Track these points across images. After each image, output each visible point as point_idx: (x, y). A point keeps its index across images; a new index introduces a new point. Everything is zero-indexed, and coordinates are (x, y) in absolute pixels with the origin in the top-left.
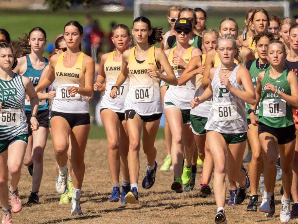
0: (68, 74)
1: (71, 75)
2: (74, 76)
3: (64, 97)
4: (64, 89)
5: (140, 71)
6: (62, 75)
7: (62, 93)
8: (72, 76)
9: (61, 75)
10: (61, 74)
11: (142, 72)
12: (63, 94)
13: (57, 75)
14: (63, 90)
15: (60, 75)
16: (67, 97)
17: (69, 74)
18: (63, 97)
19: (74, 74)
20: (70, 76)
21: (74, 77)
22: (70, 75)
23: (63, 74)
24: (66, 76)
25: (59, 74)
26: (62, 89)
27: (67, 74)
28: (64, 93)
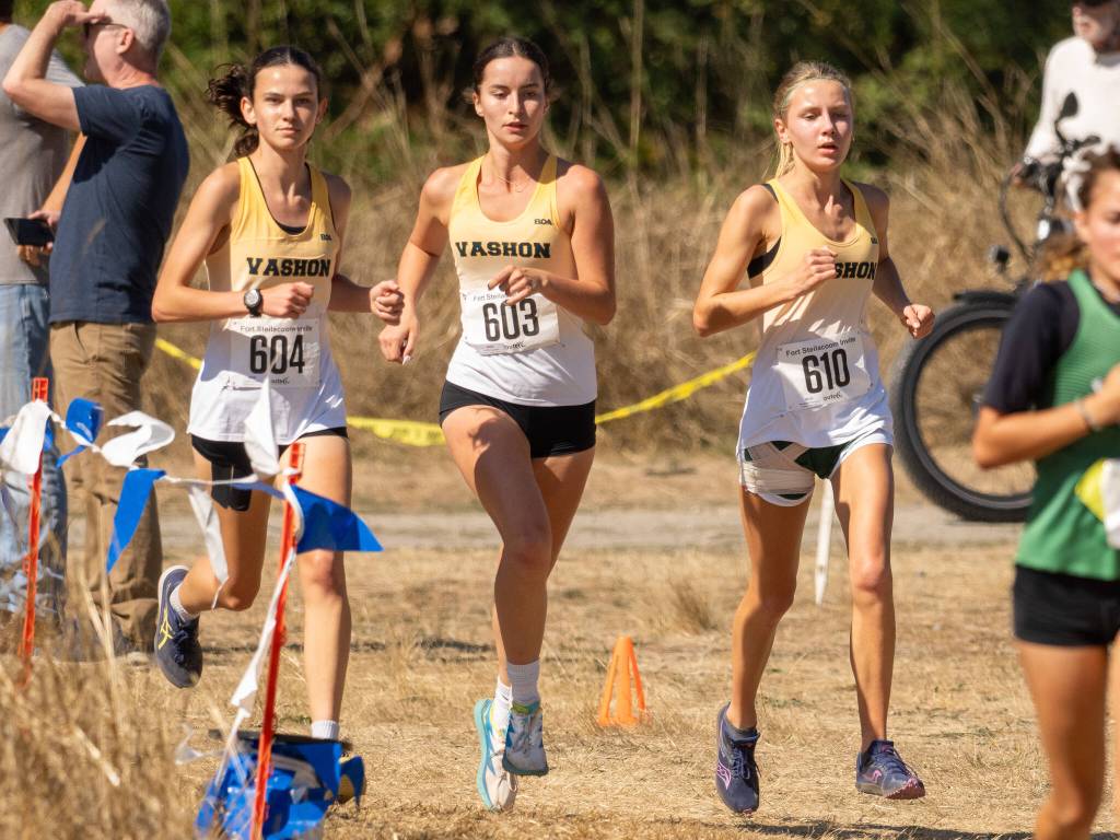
0: (505, 244)
1: (517, 252)
2: (529, 255)
3: (497, 337)
4: (493, 306)
5: (293, 267)
6: (483, 253)
7: (488, 322)
8: (521, 254)
9: (479, 254)
10: (477, 247)
11: (297, 267)
12: (492, 326)
13: (463, 253)
14: (490, 310)
15: (473, 253)
16: (507, 336)
17: (510, 246)
18: (490, 338)
19: (528, 244)
20: (514, 254)
21: (532, 257)
22: (513, 249)
23: (486, 250)
24: (499, 253)
25: (469, 248)
26: (486, 307)
27: (502, 248)
28: (495, 321)
